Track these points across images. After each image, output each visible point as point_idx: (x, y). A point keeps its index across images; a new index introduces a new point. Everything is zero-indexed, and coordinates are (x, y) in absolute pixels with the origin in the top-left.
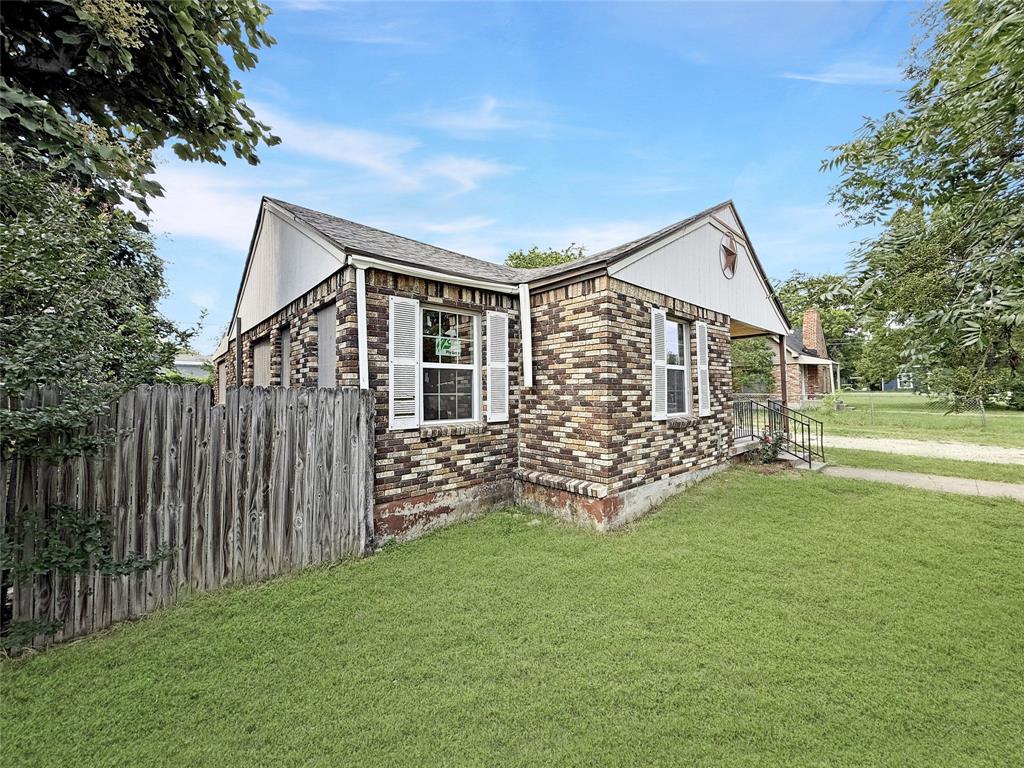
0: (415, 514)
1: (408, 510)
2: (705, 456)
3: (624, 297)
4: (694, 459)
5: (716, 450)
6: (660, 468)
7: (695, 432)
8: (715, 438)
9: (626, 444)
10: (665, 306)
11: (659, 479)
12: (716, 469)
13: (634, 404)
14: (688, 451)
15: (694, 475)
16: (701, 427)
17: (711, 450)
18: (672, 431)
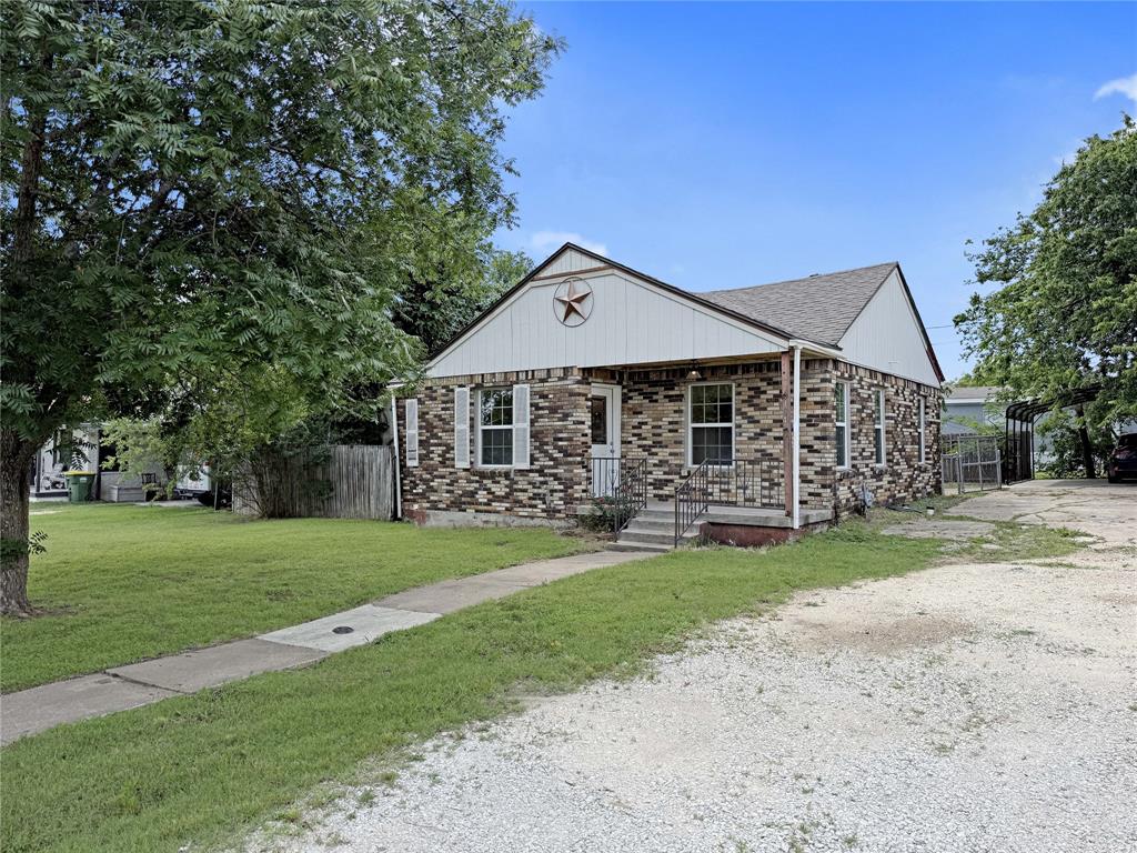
1: (414, 508)
2: (525, 506)
3: (431, 388)
4: (508, 505)
5: (544, 503)
6: (464, 503)
7: (507, 482)
8: (540, 491)
9: (433, 481)
10: (472, 383)
11: (465, 510)
12: (545, 522)
13: (439, 456)
14: (498, 497)
15: (507, 519)
16: (516, 478)
17: (534, 502)
18: (477, 478)
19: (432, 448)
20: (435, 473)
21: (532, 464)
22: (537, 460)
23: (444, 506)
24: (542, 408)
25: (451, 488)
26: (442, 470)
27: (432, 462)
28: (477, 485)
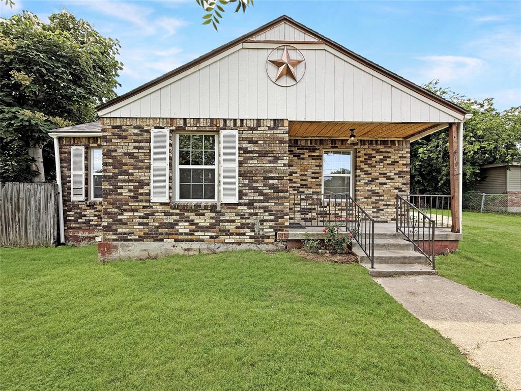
0: (84, 237)
1: (80, 234)
2: (232, 234)
3: (120, 127)
4: (213, 234)
5: (253, 231)
6: (162, 234)
7: (213, 215)
8: (249, 221)
9: (121, 214)
10: (171, 125)
11: (162, 240)
12: (253, 247)
13: (130, 191)
14: (203, 227)
15: (212, 246)
16: (222, 211)
17: (242, 231)
18: (178, 211)
19: (119, 184)
20: (124, 207)
21: (240, 198)
22: (246, 195)
23: (137, 237)
24: (251, 152)
25: (145, 221)
26: (133, 205)
27: (120, 197)
28: (178, 218)
